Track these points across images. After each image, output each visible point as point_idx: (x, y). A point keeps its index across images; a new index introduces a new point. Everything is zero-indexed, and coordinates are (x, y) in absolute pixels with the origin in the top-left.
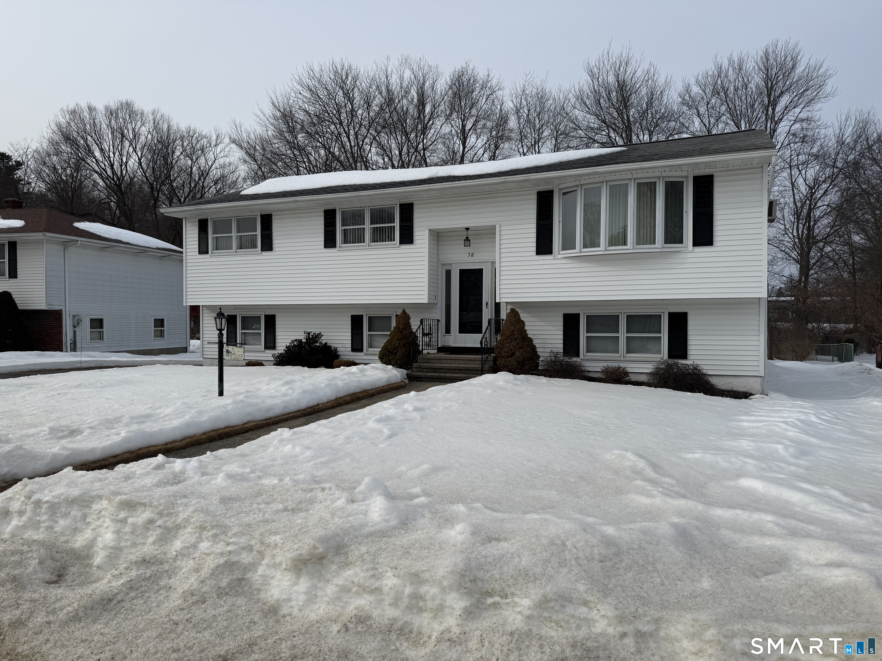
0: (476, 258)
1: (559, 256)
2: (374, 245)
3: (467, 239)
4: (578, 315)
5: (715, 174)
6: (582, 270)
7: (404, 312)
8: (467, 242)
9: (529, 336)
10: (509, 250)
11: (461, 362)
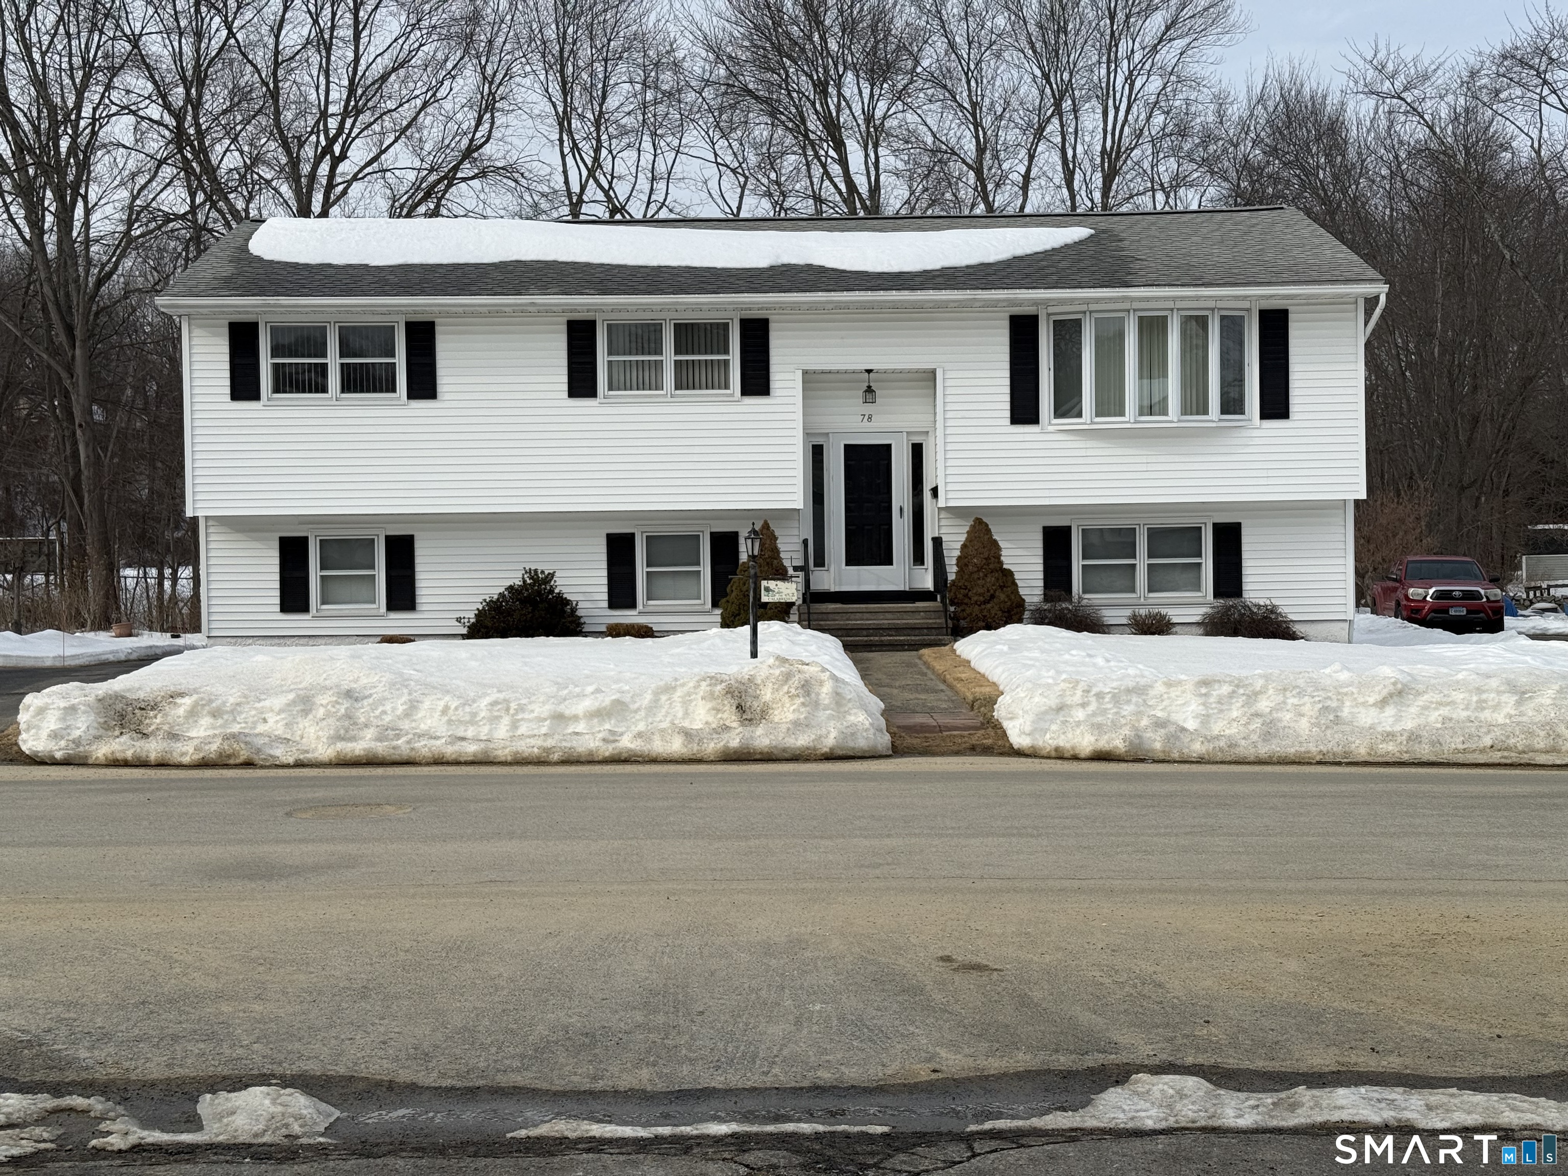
0: (875, 425)
1: (1051, 428)
2: (684, 396)
3: (869, 390)
4: (1069, 528)
5: (1291, 309)
6: (1090, 452)
7: (766, 526)
8: (869, 396)
9: (1005, 566)
10: (960, 414)
11: (889, 616)
